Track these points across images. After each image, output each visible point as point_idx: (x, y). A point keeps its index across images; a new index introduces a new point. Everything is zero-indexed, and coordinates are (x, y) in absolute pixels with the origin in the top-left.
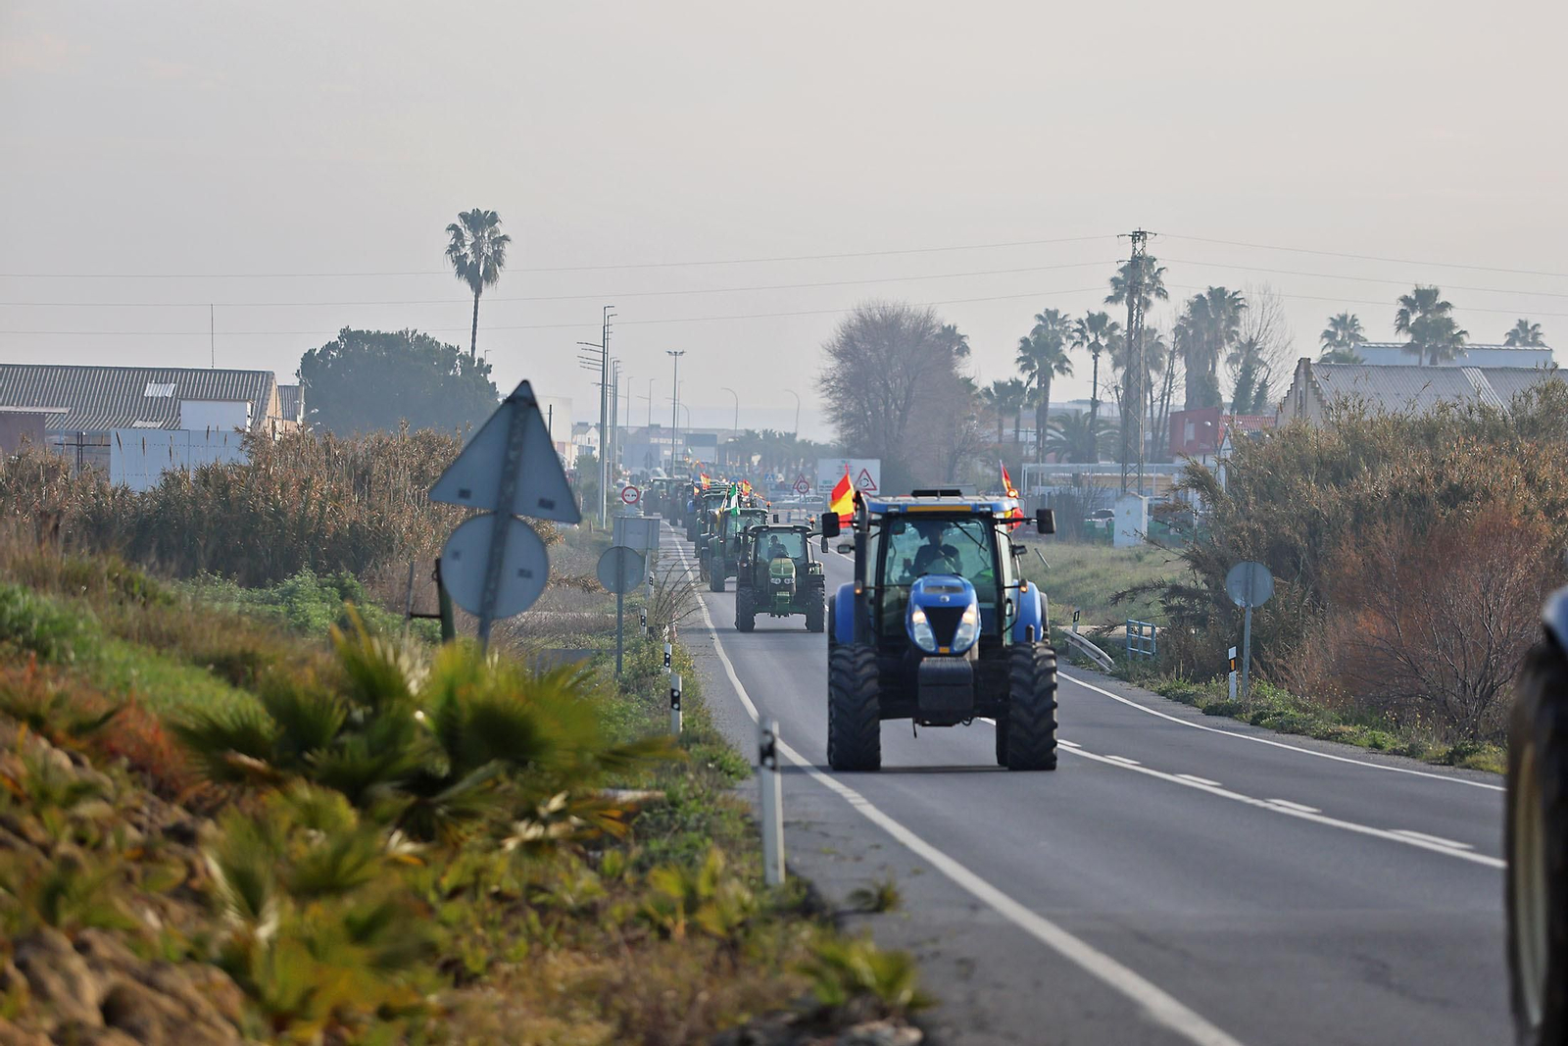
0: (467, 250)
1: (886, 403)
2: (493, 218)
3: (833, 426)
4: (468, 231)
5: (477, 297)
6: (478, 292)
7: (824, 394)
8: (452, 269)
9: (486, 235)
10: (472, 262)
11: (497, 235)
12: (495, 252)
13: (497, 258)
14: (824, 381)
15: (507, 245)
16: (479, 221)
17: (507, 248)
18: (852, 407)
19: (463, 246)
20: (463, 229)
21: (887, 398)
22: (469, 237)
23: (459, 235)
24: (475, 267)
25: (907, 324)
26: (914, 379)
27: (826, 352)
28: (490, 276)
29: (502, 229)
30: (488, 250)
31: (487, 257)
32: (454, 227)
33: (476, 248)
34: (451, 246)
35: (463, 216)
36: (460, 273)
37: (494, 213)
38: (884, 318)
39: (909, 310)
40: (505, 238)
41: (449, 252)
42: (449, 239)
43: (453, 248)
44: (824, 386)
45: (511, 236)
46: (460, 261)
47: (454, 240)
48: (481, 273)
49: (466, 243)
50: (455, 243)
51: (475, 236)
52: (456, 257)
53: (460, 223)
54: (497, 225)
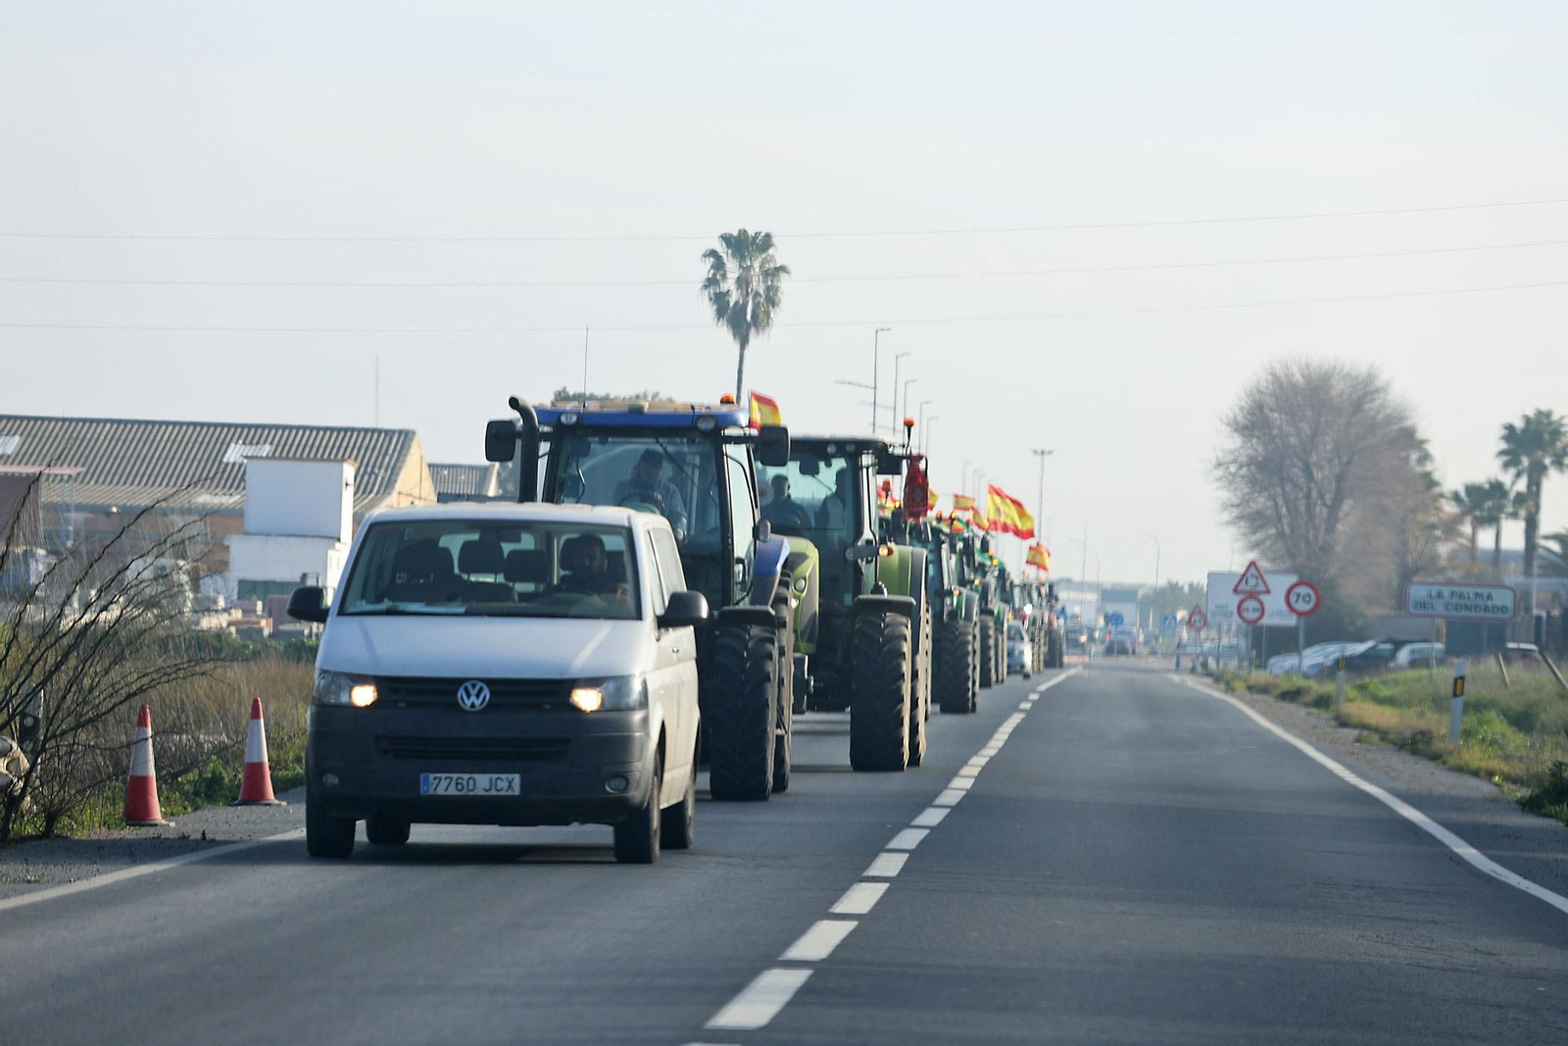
0: (729, 285)
2: (766, 242)
4: (731, 259)
5: (743, 348)
6: (744, 343)
8: (709, 310)
9: (756, 265)
10: (737, 303)
11: (772, 266)
12: (768, 289)
13: (772, 300)
15: (783, 276)
16: (743, 245)
17: (784, 283)
19: (724, 276)
20: (725, 257)
21: (1310, 492)
22: (732, 268)
23: (719, 265)
24: (740, 309)
26: (1348, 463)
28: (761, 321)
29: (779, 255)
30: (758, 285)
31: (757, 294)
32: (713, 253)
33: (743, 282)
34: (708, 279)
35: (727, 239)
36: (719, 315)
37: (768, 236)
40: (782, 269)
41: (706, 287)
42: (705, 269)
43: (711, 282)
45: (790, 266)
46: (720, 300)
47: (712, 272)
48: (749, 317)
49: (729, 275)
50: (714, 275)
51: (740, 266)
52: (715, 294)
53: (721, 248)
54: (771, 251)
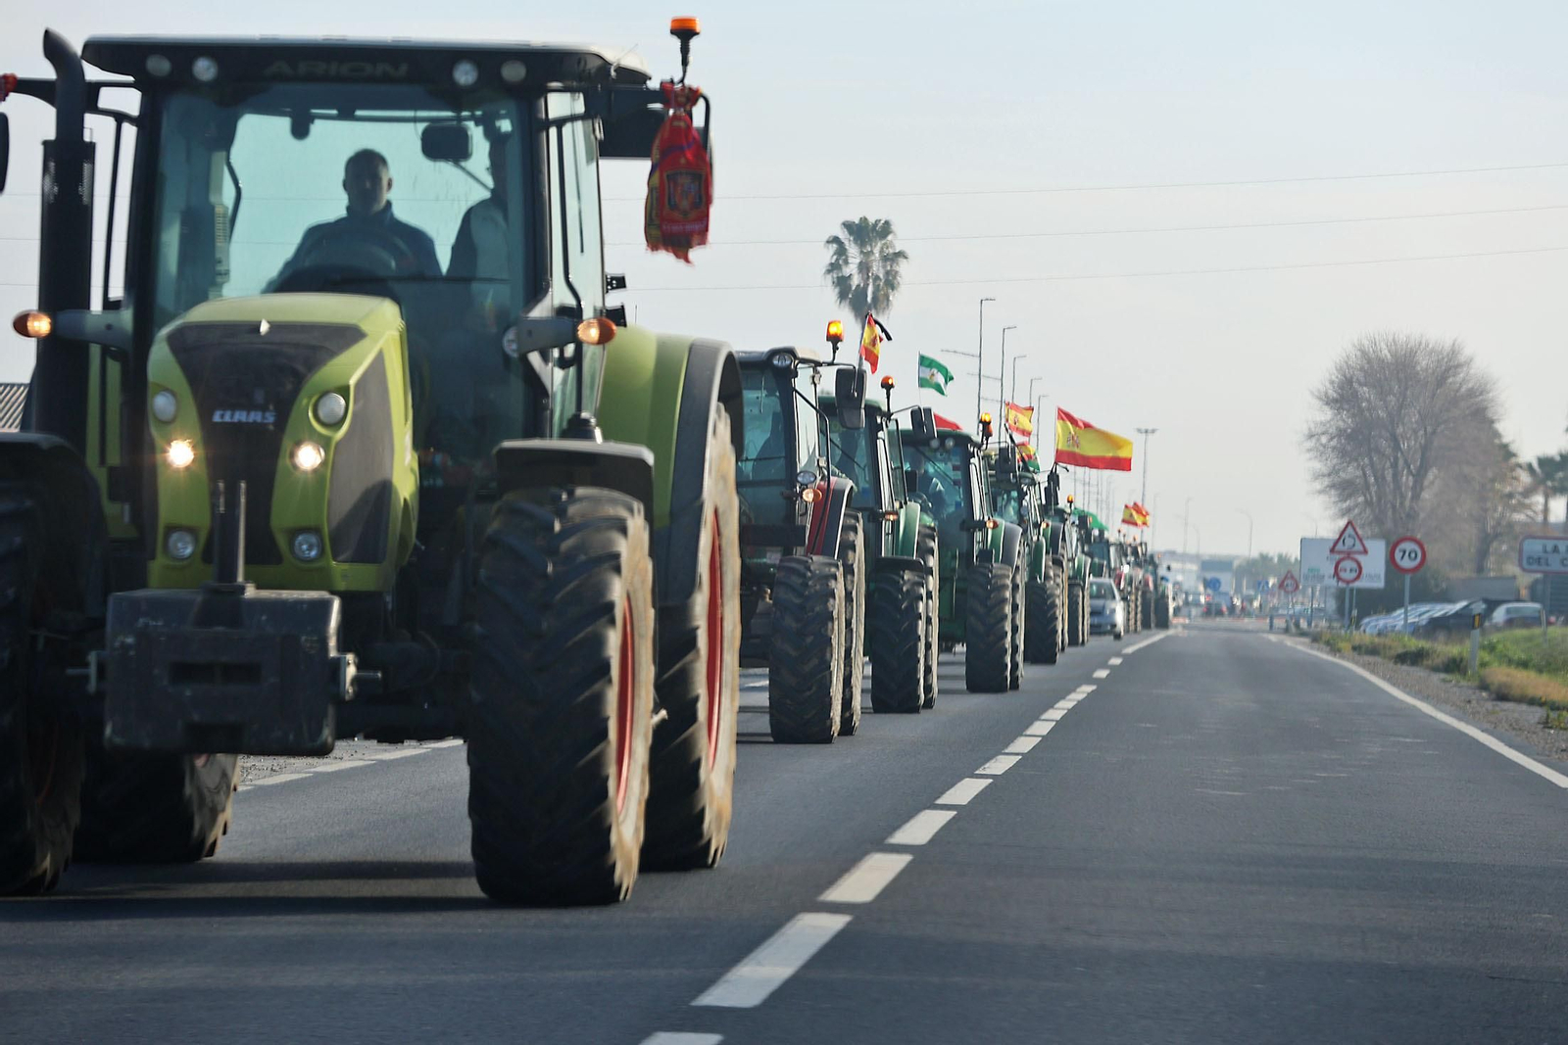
0: (851, 269)
1: (1395, 465)
2: (884, 230)
3: (1323, 498)
4: (853, 245)
7: (1311, 454)
8: (831, 293)
9: (876, 251)
10: (858, 286)
11: (891, 251)
12: (887, 273)
13: (891, 281)
14: (1311, 436)
15: (901, 260)
16: (864, 232)
17: (903, 267)
18: (1351, 472)
19: (846, 262)
20: (846, 243)
21: (1396, 459)
22: (853, 251)
23: (841, 251)
24: (861, 292)
25: (1423, 362)
26: (1434, 432)
27: (1317, 403)
28: (881, 300)
29: (898, 241)
30: (877, 269)
31: (877, 278)
32: (836, 240)
33: (864, 268)
34: (832, 264)
35: (849, 226)
36: (842, 296)
37: (887, 223)
38: (1394, 355)
39: (1427, 345)
40: (900, 254)
41: (829, 271)
42: (828, 255)
43: (834, 267)
44: (1311, 444)
45: (908, 252)
46: (842, 284)
47: (835, 257)
48: (869, 299)
49: (850, 260)
50: (837, 260)
51: (862, 252)
52: (838, 278)
53: (843, 235)
54: (890, 237)
